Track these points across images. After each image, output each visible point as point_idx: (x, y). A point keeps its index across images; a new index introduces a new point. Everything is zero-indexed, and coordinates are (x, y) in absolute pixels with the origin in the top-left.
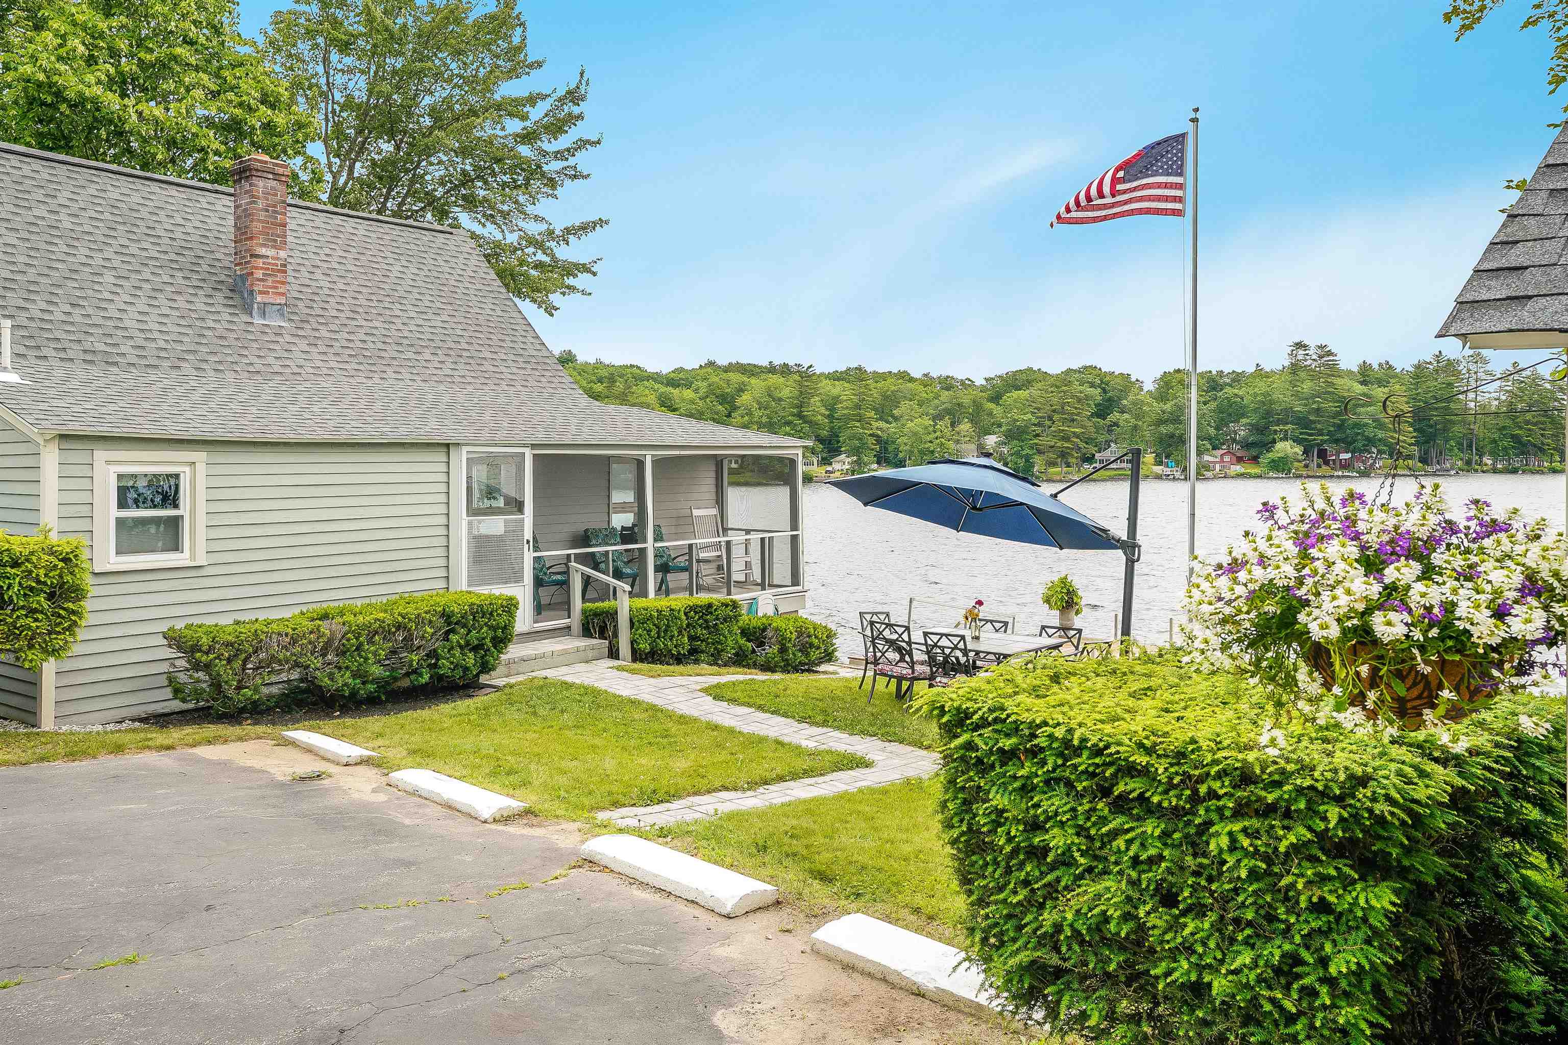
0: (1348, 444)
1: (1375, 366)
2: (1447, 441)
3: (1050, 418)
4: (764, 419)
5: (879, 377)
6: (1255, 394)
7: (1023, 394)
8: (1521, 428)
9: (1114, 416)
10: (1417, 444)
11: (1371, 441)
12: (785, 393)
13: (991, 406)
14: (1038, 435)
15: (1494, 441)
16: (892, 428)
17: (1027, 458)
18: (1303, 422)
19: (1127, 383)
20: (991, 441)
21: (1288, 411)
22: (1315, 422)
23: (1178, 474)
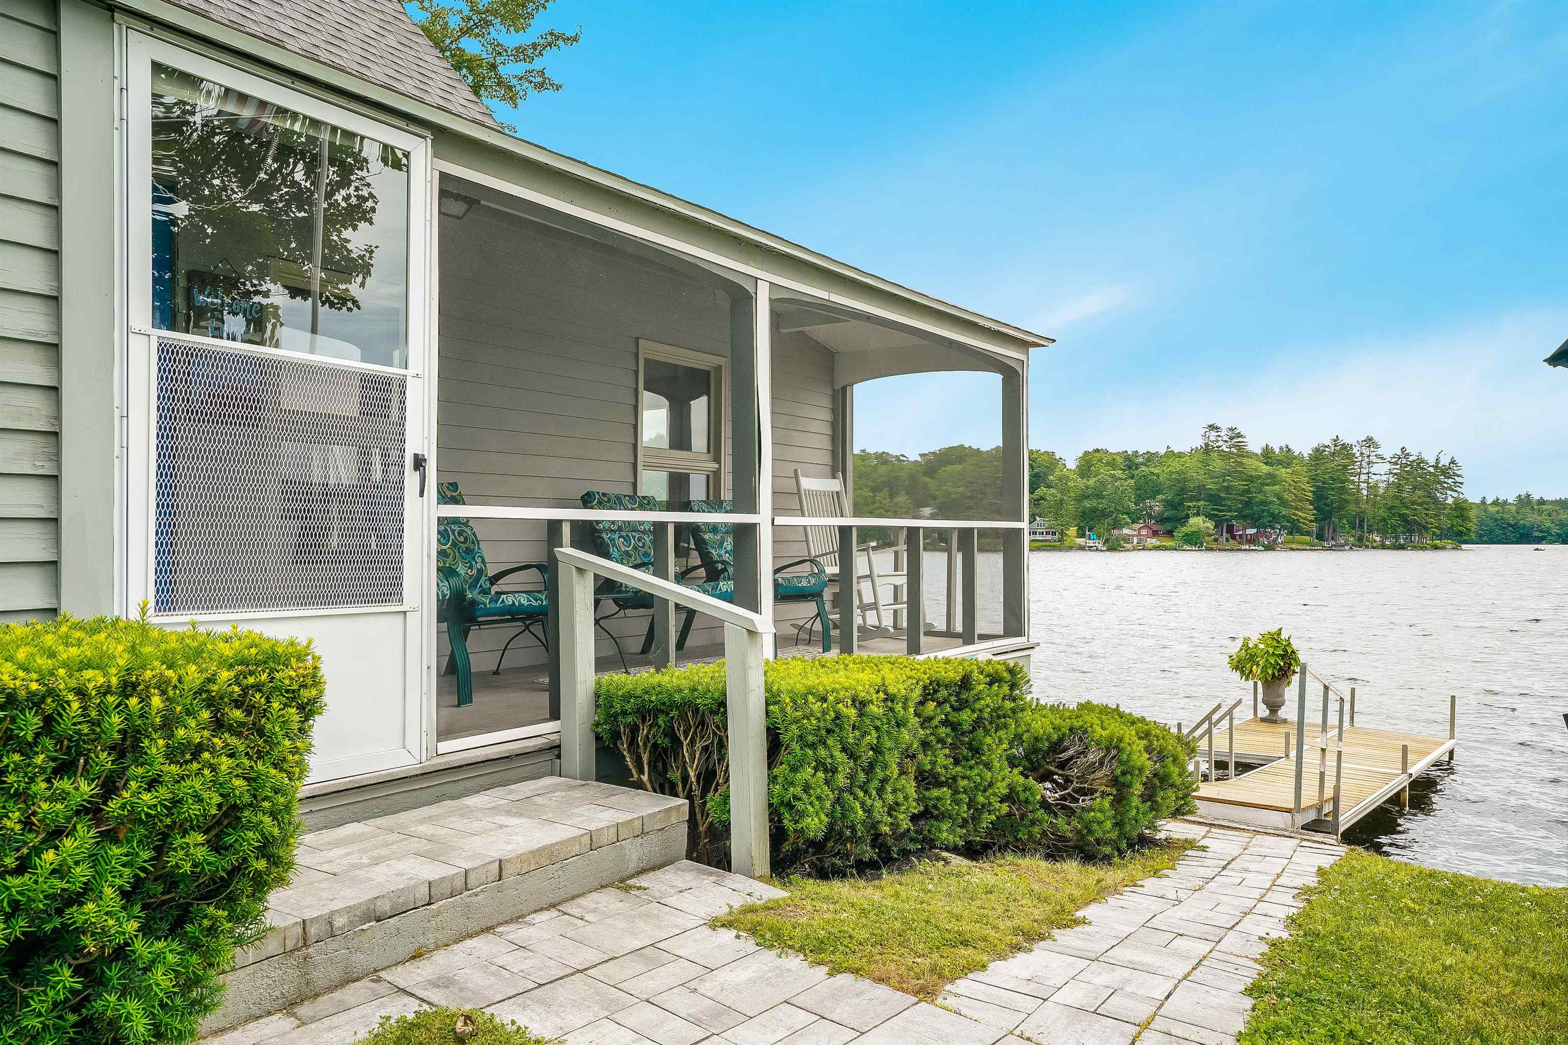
0: (1254, 520)
1: (1277, 450)
2: (1340, 519)
3: (982, 492)
6: (1171, 473)
7: (957, 468)
8: (1407, 508)
9: (1041, 491)
10: (1316, 520)
11: (1275, 518)
13: (928, 479)
15: (1384, 520)
18: (1214, 499)
20: (927, 512)
21: (1201, 488)
22: (1224, 499)
23: (1100, 546)
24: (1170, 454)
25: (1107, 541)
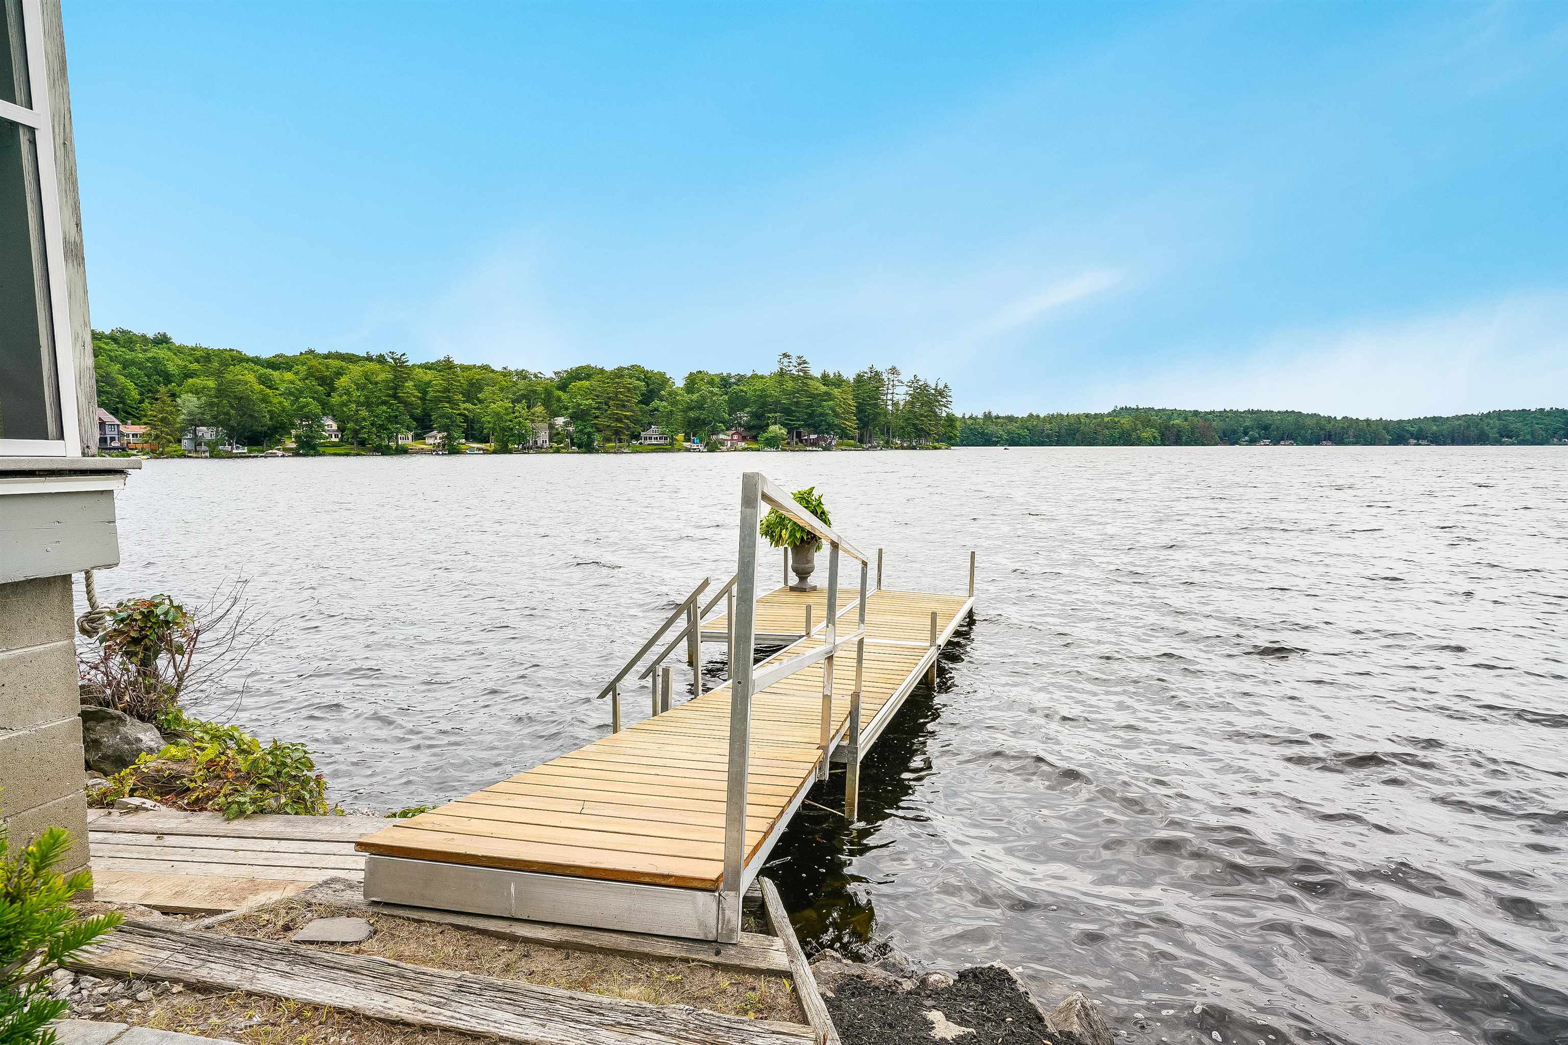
0: (816, 428)
1: (832, 376)
2: (874, 428)
3: (607, 404)
4: (362, 399)
5: (465, 368)
6: (755, 390)
7: (586, 383)
8: (918, 419)
9: (656, 403)
10: (858, 428)
11: (830, 427)
12: (382, 377)
13: (560, 393)
14: (597, 417)
15: (903, 428)
16: (477, 409)
17: (589, 435)
18: (787, 411)
19: (663, 381)
20: (560, 421)
21: (778, 402)
22: (795, 411)
23: (701, 448)
24: (755, 377)
25: (707, 444)
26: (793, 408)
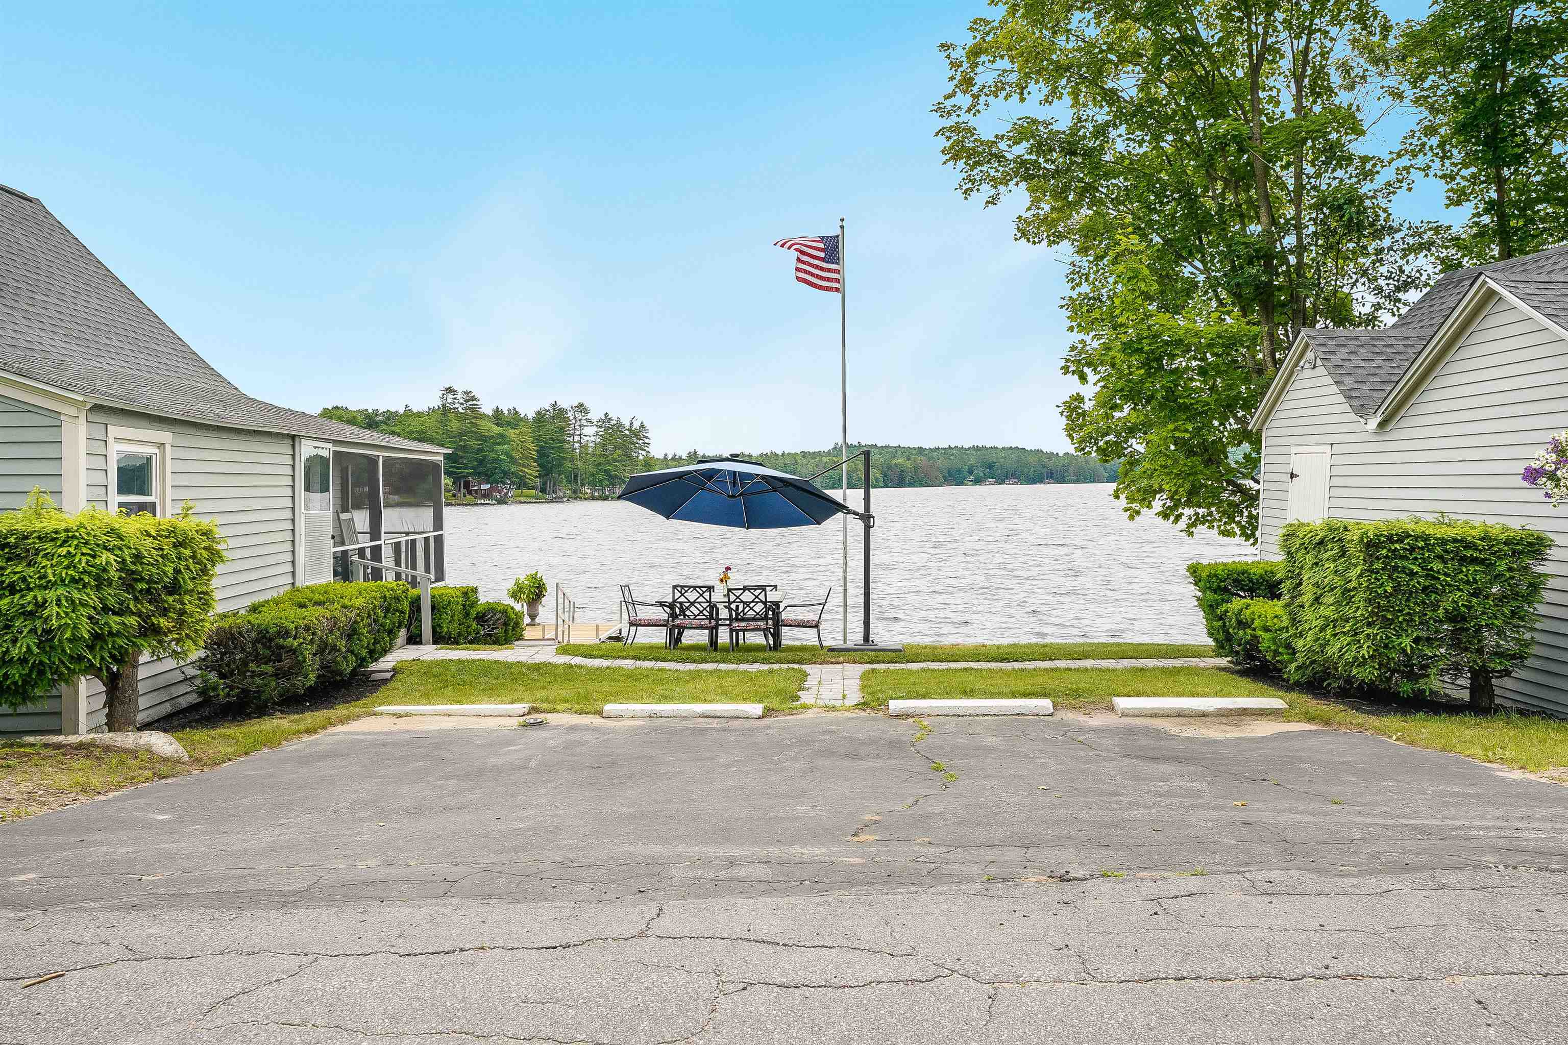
0: (487, 477)
1: (506, 412)
2: (559, 474)
6: (412, 432)
8: (611, 465)
10: (540, 476)
11: (506, 474)
15: (593, 475)
22: (461, 457)
26: (460, 453)
